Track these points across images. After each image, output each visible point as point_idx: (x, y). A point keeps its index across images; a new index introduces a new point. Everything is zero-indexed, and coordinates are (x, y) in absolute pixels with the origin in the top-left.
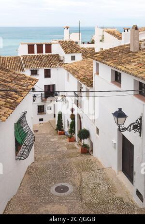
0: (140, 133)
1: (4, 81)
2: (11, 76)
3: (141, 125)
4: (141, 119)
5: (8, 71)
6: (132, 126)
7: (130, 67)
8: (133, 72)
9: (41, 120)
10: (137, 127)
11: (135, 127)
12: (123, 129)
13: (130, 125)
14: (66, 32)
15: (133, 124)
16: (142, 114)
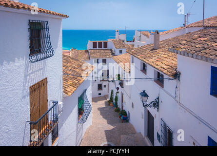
0: (158, 109)
1: (74, 68)
2: (79, 64)
3: (158, 103)
4: (158, 99)
5: (77, 60)
6: (152, 103)
7: (152, 60)
8: (153, 64)
9: (100, 94)
10: (156, 104)
11: (154, 104)
12: (146, 105)
13: (151, 103)
14: (117, 34)
15: (153, 102)
16: (159, 95)
